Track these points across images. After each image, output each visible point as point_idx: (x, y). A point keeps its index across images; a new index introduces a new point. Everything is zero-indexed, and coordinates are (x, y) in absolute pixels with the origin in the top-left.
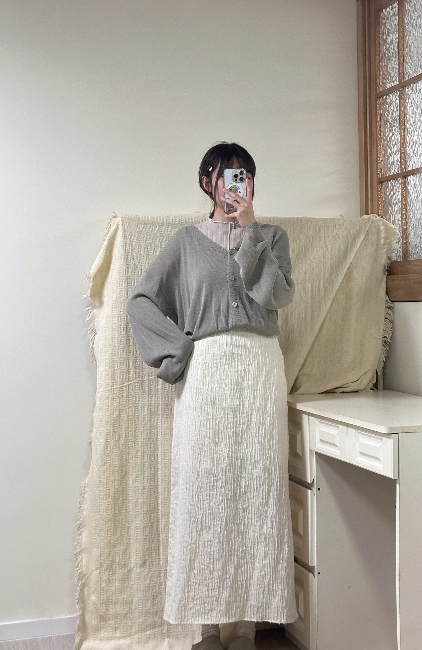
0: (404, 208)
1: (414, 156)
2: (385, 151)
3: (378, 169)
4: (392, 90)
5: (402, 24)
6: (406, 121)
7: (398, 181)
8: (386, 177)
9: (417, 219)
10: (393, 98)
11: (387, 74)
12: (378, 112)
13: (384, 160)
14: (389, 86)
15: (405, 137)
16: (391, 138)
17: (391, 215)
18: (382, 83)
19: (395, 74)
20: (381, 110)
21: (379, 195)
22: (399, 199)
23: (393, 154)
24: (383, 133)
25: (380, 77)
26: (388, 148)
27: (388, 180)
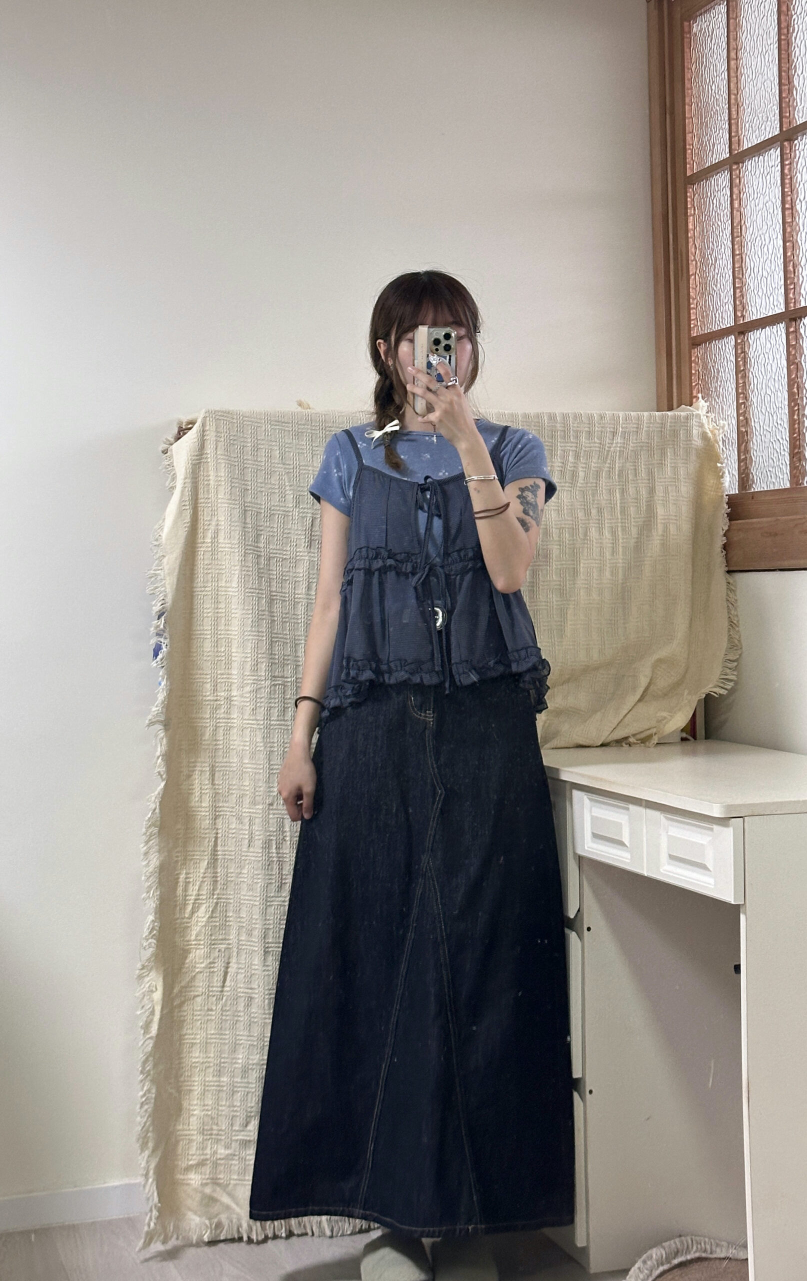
0: (741, 393)
1: (760, 295)
2: (704, 284)
3: (689, 320)
4: (716, 168)
5: (734, 43)
6: (743, 228)
7: (731, 342)
8: (705, 334)
9: (767, 413)
10: (718, 185)
11: (707, 138)
12: (691, 211)
13: (702, 303)
14: (712, 162)
15: (742, 258)
16: (716, 261)
17: (716, 408)
18: (696, 158)
19: (722, 139)
20: (694, 208)
21: (693, 368)
22: (732, 376)
23: (718, 290)
24: (701, 252)
25: (693, 145)
26: (709, 280)
27: (710, 341)
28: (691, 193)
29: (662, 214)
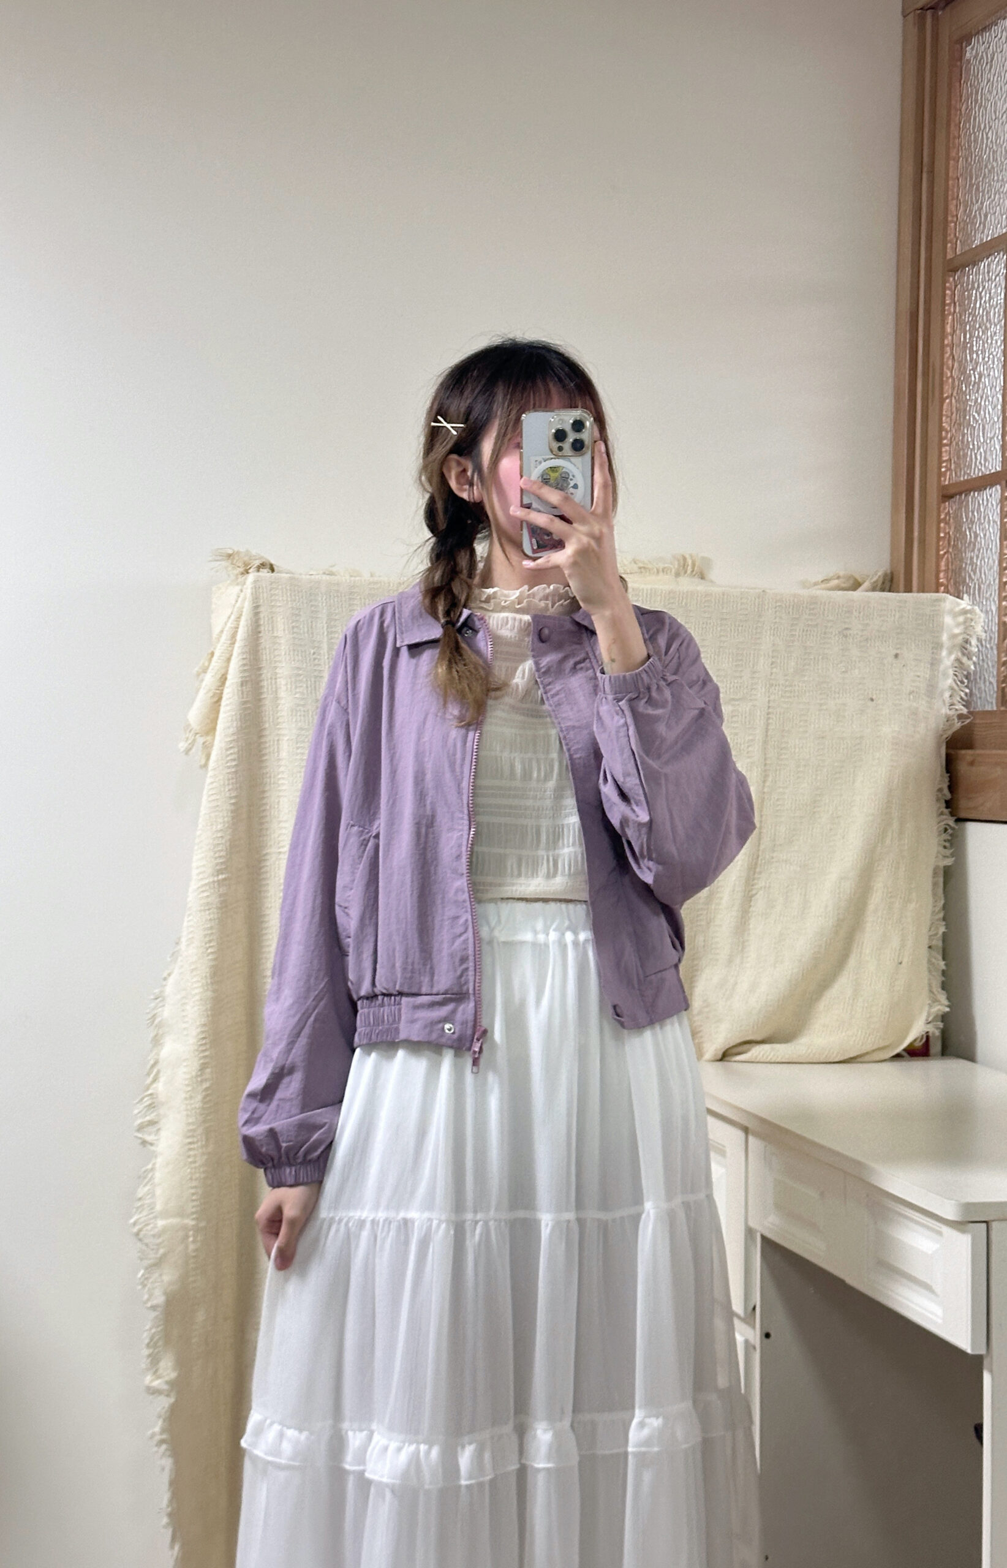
2: (963, 411)
3: (940, 462)
4: (990, 249)
7: (994, 494)
8: (961, 481)
10: (989, 272)
11: (976, 207)
12: (949, 309)
13: (961, 437)
14: (982, 240)
16: (980, 378)
17: (970, 587)
18: (961, 234)
19: (998, 208)
20: (955, 304)
21: (942, 530)
22: (994, 543)
23: (982, 420)
24: (960, 366)
25: (957, 216)
26: (970, 406)
27: (967, 492)
28: (951, 284)
29: (911, 312)
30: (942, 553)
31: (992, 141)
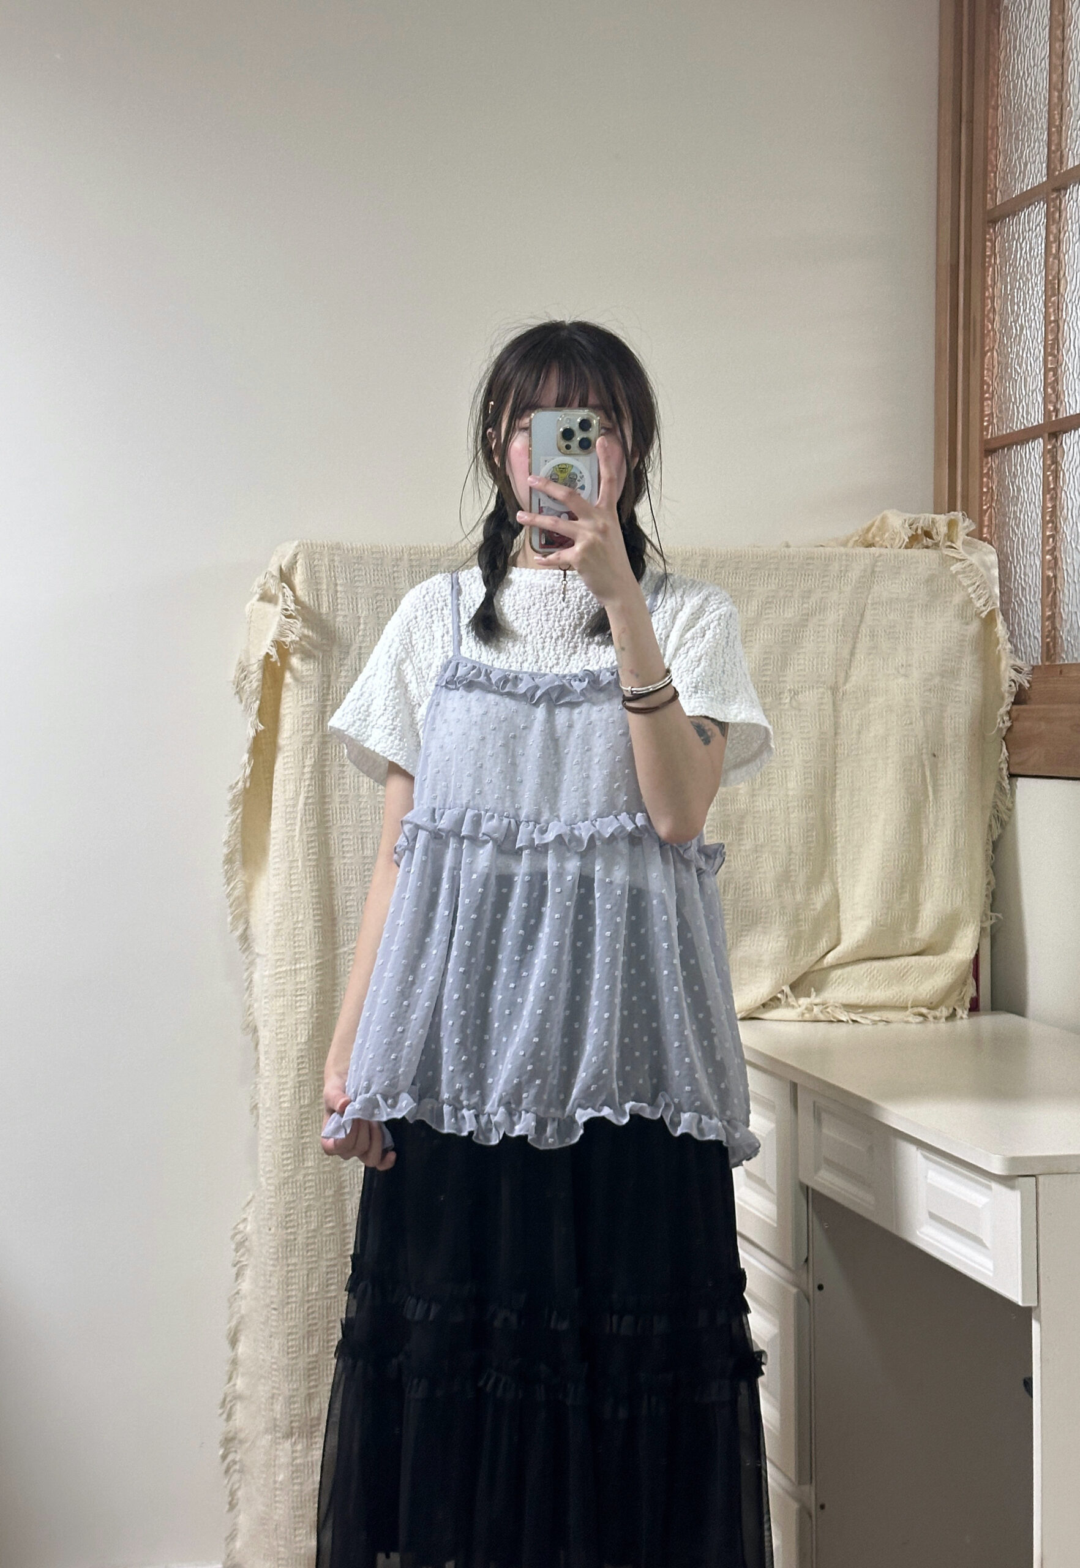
0: (1048, 522)
2: (1004, 364)
3: (984, 415)
4: (1028, 199)
6: (1062, 282)
7: (1037, 448)
8: (1003, 436)
10: (1029, 223)
11: (1017, 156)
12: (991, 262)
13: (1001, 390)
14: (1022, 189)
15: (1058, 325)
17: (1014, 541)
18: (1001, 184)
19: (1038, 156)
20: (995, 255)
21: (985, 485)
22: (1037, 497)
23: (1024, 373)
24: (1001, 318)
25: (997, 165)
26: (1012, 358)
27: (1010, 446)
28: (991, 235)
29: (951, 266)
30: (985, 507)
31: (1031, 89)
